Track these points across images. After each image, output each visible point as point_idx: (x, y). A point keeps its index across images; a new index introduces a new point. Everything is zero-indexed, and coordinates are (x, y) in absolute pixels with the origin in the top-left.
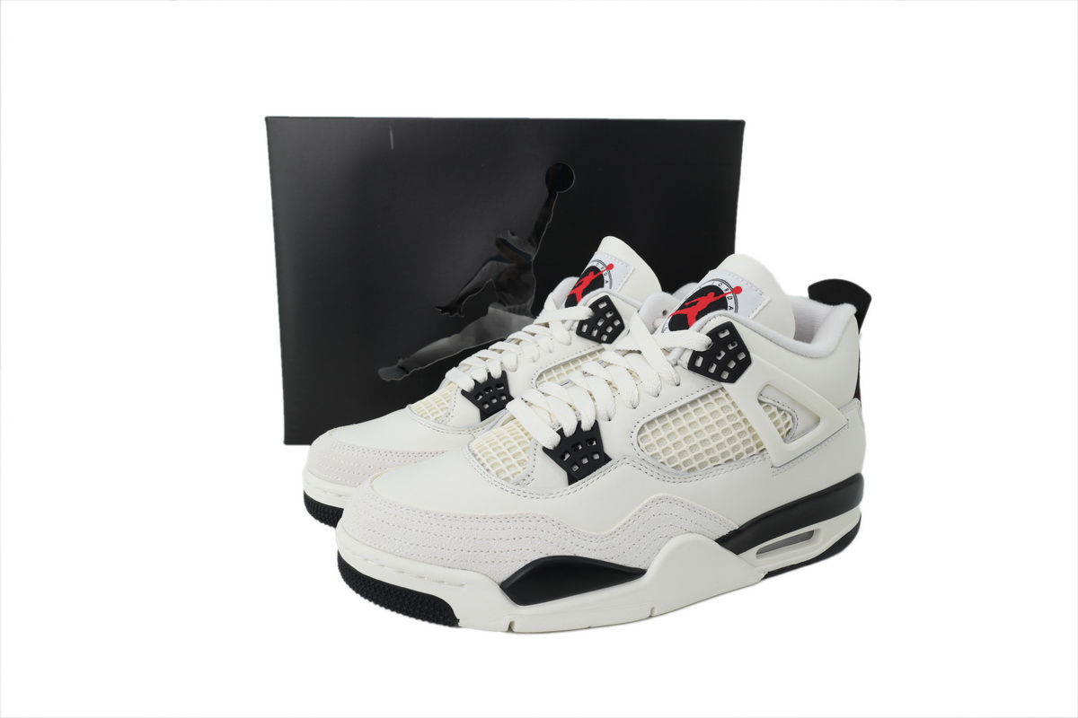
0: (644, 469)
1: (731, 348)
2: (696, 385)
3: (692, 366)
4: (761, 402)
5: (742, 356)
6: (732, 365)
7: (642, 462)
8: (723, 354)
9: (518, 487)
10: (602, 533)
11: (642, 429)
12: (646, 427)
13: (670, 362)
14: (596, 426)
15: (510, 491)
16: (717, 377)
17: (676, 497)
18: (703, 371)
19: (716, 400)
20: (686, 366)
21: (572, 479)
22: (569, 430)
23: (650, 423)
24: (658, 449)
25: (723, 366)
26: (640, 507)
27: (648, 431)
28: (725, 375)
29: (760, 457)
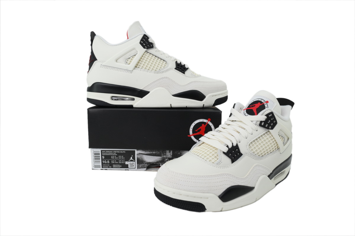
0: (251, 157)
1: (272, 119)
2: (262, 131)
3: (260, 125)
4: (279, 135)
5: (275, 122)
6: (272, 124)
7: (251, 155)
8: (270, 121)
9: (218, 165)
10: (244, 177)
11: (249, 145)
12: (250, 144)
13: (254, 124)
14: (237, 145)
15: (216, 166)
16: (268, 128)
17: (260, 164)
18: (264, 126)
19: (267, 135)
20: (259, 125)
21: (233, 161)
22: (230, 146)
23: (251, 143)
24: (254, 150)
25: (269, 125)
26: (252, 168)
27: (251, 145)
28: (270, 127)
29: (278, 151)
